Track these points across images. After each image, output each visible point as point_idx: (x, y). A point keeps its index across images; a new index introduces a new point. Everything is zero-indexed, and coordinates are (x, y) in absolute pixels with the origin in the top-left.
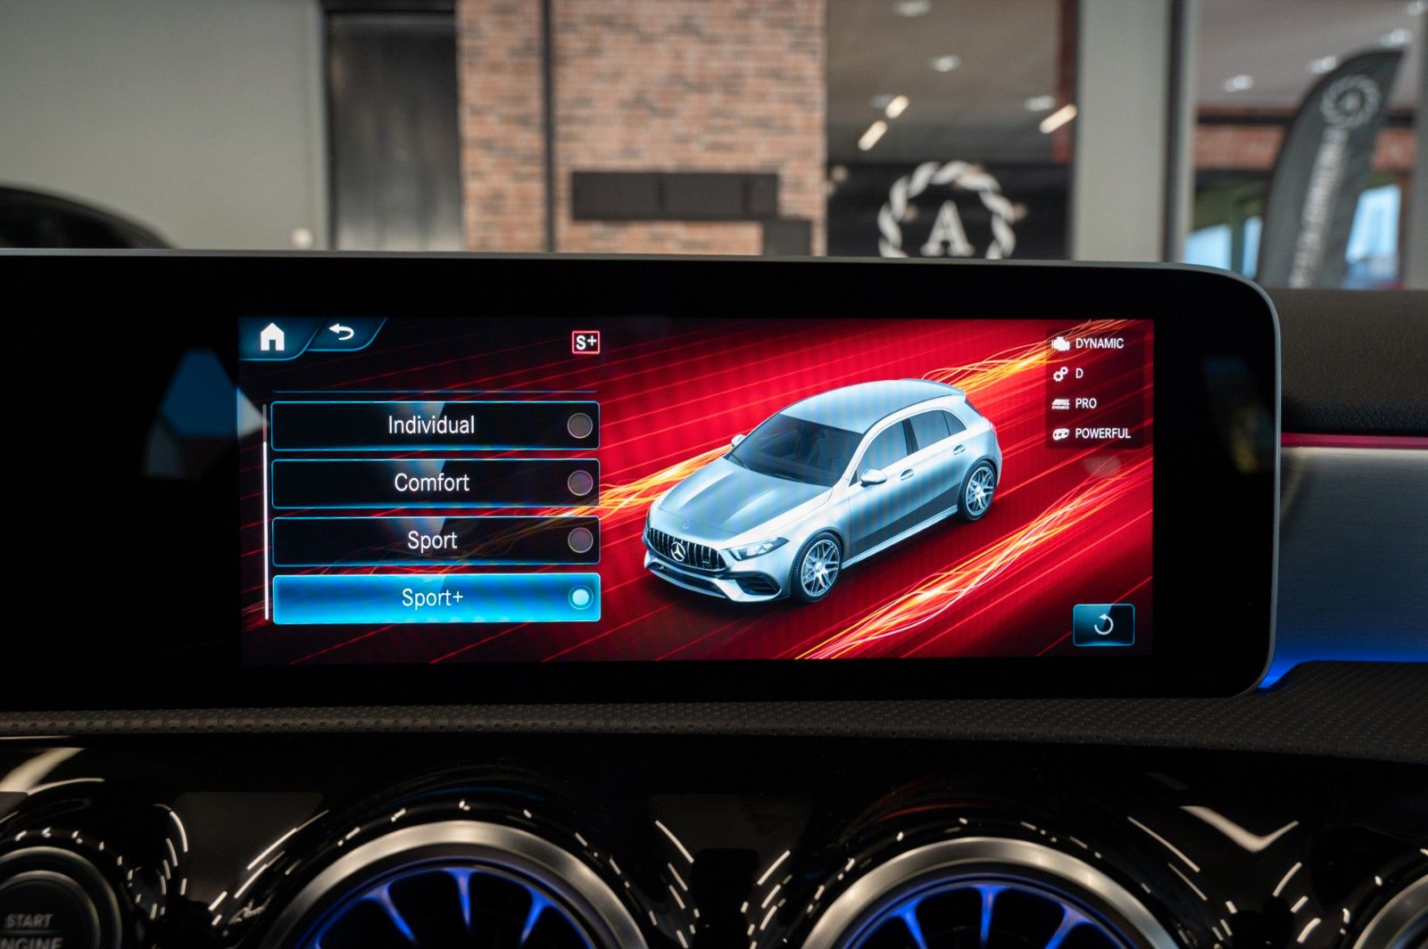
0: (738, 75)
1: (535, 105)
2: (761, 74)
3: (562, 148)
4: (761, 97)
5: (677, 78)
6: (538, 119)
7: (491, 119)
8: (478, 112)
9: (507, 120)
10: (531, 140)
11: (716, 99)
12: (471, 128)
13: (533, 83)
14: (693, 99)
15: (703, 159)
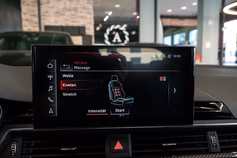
0: (77, 8)
1: (37, 13)
2: (81, 8)
3: (42, 21)
4: (81, 12)
5: (65, 8)
6: (37, 15)
7: (28, 15)
8: (25, 14)
9: (31, 15)
10: (36, 19)
11: (73, 12)
12: (24, 17)
13: (36, 8)
14: (68, 12)
15: (71, 24)
